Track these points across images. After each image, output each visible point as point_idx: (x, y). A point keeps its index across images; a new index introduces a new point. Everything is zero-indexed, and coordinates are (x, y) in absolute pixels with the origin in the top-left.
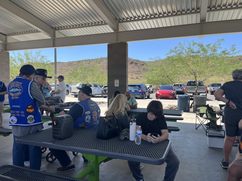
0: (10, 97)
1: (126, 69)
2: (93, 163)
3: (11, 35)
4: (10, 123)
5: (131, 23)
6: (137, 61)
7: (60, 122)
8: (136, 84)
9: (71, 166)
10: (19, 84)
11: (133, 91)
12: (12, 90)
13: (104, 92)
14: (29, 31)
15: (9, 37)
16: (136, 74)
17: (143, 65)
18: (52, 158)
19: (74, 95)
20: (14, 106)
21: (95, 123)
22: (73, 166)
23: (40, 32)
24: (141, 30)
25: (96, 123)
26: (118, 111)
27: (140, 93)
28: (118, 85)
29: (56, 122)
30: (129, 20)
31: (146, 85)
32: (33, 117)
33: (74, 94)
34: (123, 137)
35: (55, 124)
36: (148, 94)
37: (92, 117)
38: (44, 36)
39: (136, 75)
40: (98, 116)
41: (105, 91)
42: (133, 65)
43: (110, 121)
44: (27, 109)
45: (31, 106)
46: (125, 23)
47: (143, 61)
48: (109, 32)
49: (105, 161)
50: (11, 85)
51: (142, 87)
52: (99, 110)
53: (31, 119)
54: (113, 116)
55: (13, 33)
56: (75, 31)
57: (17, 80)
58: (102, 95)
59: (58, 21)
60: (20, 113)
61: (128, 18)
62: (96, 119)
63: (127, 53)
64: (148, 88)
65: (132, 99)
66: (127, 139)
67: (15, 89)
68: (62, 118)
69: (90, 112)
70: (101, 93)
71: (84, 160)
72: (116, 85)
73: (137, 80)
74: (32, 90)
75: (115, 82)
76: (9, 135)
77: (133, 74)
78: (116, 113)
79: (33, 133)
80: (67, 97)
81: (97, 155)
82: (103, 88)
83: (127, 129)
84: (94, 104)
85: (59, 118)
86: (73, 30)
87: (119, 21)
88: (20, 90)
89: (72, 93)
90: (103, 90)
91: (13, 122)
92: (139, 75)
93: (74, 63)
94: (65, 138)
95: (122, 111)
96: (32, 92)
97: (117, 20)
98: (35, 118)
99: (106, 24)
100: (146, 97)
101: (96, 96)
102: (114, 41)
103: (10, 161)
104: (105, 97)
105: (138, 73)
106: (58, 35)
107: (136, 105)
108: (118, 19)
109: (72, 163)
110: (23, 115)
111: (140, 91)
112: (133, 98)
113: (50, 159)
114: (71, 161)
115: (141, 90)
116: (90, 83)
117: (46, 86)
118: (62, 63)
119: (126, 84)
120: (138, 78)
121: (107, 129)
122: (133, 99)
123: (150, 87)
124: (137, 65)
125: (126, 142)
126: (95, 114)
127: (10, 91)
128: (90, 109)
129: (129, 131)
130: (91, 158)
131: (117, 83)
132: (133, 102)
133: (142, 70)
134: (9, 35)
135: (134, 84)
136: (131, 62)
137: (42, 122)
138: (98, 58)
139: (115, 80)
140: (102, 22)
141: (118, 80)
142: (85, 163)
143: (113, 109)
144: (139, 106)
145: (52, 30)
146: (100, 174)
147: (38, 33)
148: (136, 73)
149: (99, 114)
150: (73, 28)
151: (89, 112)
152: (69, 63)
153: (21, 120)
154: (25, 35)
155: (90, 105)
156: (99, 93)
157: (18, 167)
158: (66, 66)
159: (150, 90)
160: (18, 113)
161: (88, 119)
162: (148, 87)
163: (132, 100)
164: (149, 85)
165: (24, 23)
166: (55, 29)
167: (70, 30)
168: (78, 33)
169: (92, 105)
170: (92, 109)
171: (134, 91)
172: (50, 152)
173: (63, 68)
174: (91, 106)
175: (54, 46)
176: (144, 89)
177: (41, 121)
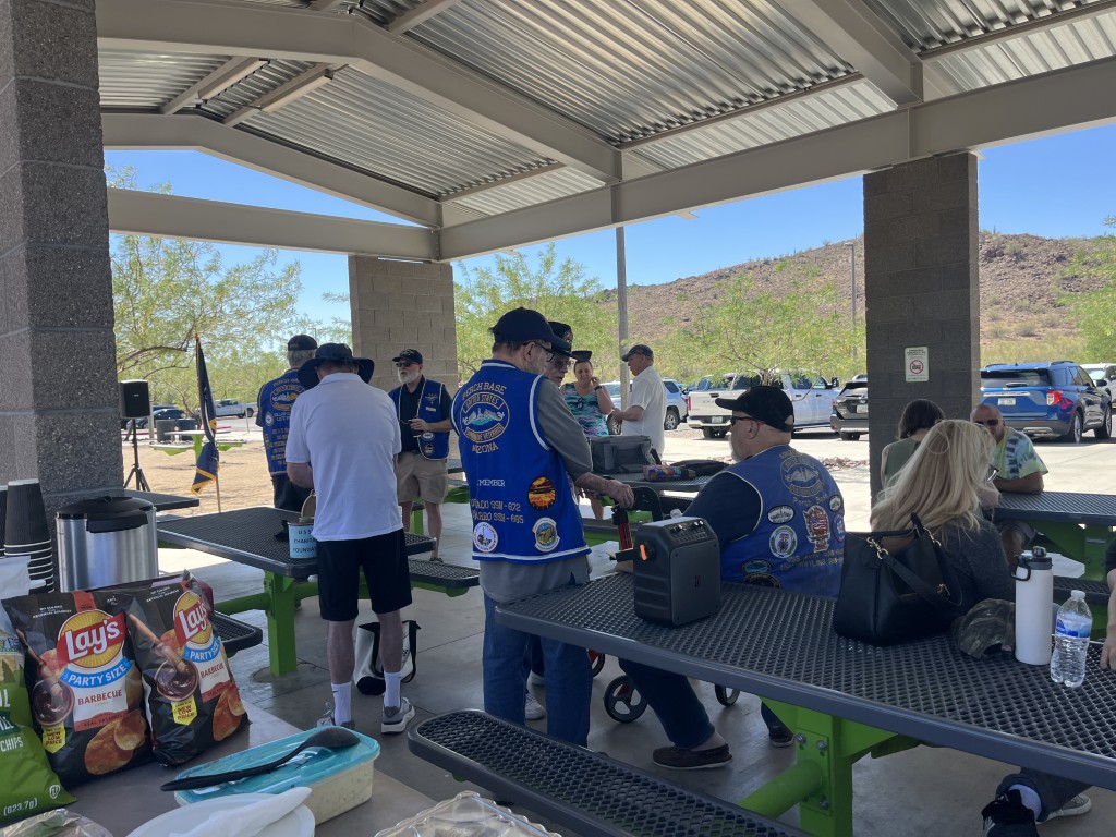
0: (465, 444)
1: (968, 287)
2: (822, 754)
3: (457, 195)
4: (475, 550)
5: (992, 48)
6: (1026, 240)
7: (666, 548)
8: (1022, 366)
9: (713, 750)
10: (493, 392)
11: (1006, 402)
12: (474, 418)
13: (843, 412)
14: (519, 168)
15: (446, 202)
16: (1020, 309)
17: (1061, 259)
18: (627, 702)
19: (702, 428)
20: (484, 482)
21: (821, 563)
22: (722, 753)
23: (560, 165)
24: (1051, 74)
25: (827, 562)
26: (942, 506)
27: (1051, 409)
28: (924, 376)
29: (646, 550)
30: (979, 32)
31: (1084, 366)
32: (554, 524)
33: (702, 424)
34: (978, 642)
35: (644, 557)
36: (1102, 418)
37: (802, 534)
38: (576, 179)
39: (1020, 314)
40: (833, 527)
41: (851, 404)
42: (998, 266)
43: (900, 556)
44: (529, 491)
45: (543, 480)
46: (957, 55)
47: (1062, 240)
48: (870, 113)
49: (880, 750)
50: (466, 398)
51: (1059, 379)
52: (838, 500)
53: (547, 534)
54: (917, 532)
55: (462, 186)
56: (703, 139)
57: (486, 375)
58: (833, 428)
59: (632, 105)
60: (506, 511)
61: (972, 27)
62: (827, 545)
63: (971, 206)
64: (1102, 383)
65: (1014, 442)
66: (1001, 654)
67: (482, 412)
68: (672, 531)
69: (791, 512)
70: (827, 418)
71: (771, 731)
72: (910, 376)
73: (1028, 341)
74: (543, 414)
75: (908, 360)
76: (466, 592)
77: (1001, 315)
78: (932, 520)
79: (557, 589)
80: (674, 436)
81: (840, 717)
82: (838, 390)
83: (999, 601)
84: (809, 468)
85: (660, 530)
86: (696, 133)
87: (923, 48)
88: (502, 415)
89: (694, 418)
90: (839, 401)
91: (483, 546)
92: (1035, 317)
93: (698, 284)
94: (690, 624)
95: (965, 506)
96: (544, 423)
97: (911, 44)
98: (560, 530)
99: (851, 76)
100: (1091, 433)
101: (805, 431)
102: (897, 153)
103: (474, 698)
104: (854, 437)
105: (1035, 307)
106: (634, 166)
107: (1035, 478)
108: (920, 37)
109: (719, 739)
110: (518, 519)
111: (1050, 400)
112: (1021, 437)
113: (621, 708)
114: (711, 730)
115: (1058, 396)
116: (777, 370)
117: (588, 392)
118: (647, 287)
119: (970, 367)
120: (1035, 331)
121: (888, 596)
122: (1021, 442)
123: (1108, 376)
124: (1023, 263)
125: (995, 667)
126: (818, 519)
127: (465, 421)
128: (793, 496)
129: (1009, 615)
130: (811, 728)
131: (917, 365)
132: (1018, 459)
133: (1059, 290)
134: (449, 196)
135: (1009, 366)
136: (989, 252)
137: (587, 548)
138: (810, 250)
139: (907, 350)
140: (835, 70)
141: (925, 349)
142: (775, 744)
143: (915, 499)
144: (1050, 484)
145: (609, 150)
146: (858, 807)
147: (554, 173)
148: (1019, 303)
149: (838, 521)
150: (698, 124)
151: (786, 512)
152: (674, 286)
153: (514, 538)
154: (504, 187)
155: (788, 478)
156: (818, 418)
157: (506, 724)
158: (663, 299)
159: (1109, 392)
160: (498, 511)
161: (783, 546)
162: (1096, 376)
163: (1012, 450)
164: (1102, 365)
165: (501, 139)
166: (620, 143)
167: (684, 136)
168: (717, 146)
169: (799, 476)
170: (800, 498)
171: (1014, 402)
172: (622, 673)
173: (652, 309)
174: (794, 482)
175: (615, 220)
176: (1075, 387)
177: (583, 545)
